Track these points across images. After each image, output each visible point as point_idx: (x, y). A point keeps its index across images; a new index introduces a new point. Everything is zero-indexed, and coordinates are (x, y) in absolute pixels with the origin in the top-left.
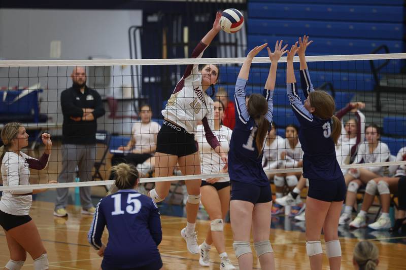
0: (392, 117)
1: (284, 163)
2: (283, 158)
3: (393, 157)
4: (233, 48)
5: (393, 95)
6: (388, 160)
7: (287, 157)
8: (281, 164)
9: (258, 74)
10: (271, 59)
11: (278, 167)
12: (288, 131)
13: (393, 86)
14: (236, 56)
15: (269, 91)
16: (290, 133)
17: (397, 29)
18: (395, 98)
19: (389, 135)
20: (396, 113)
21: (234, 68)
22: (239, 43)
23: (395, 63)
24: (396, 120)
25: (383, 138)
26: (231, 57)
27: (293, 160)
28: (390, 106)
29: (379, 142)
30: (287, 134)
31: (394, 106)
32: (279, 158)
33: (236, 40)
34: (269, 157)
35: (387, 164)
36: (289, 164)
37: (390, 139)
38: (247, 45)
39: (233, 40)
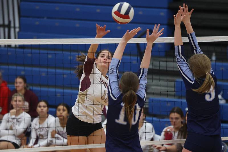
0: (157, 98)
1: (54, 140)
2: (53, 136)
3: (157, 136)
4: (7, 30)
5: (158, 77)
6: (152, 139)
7: (57, 135)
8: (52, 141)
9: (30, 55)
10: (148, 40)
11: (48, 145)
12: (59, 110)
13: (158, 68)
14: (9, 37)
15: (143, 69)
16: (61, 111)
17: (162, 14)
18: (160, 79)
19: (154, 116)
20: (160, 94)
21: (6, 49)
22: (12, 25)
23: (160, 46)
24: (160, 101)
25: (148, 118)
26: (5, 38)
27: (62, 138)
28: (154, 87)
29: (144, 122)
30: (58, 113)
31: (159, 88)
32: (49, 136)
33: (10, 22)
34: (40, 135)
35: (151, 143)
36: (58, 142)
37: (155, 119)
38: (20, 27)
39: (6, 23)
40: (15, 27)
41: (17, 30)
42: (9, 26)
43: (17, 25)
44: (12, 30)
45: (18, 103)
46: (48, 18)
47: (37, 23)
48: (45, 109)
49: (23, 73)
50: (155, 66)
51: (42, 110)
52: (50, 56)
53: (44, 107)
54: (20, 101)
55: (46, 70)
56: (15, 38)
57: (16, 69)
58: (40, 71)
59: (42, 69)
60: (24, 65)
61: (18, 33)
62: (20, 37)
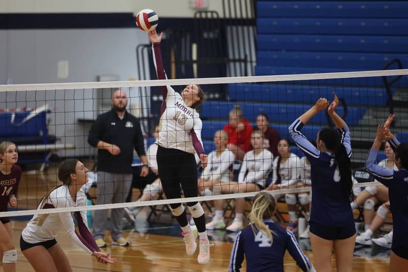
4: (243, 65)
22: (249, 59)
26: (241, 76)
33: (246, 56)
38: (257, 61)
39: (243, 57)
40: (251, 62)
41: (254, 64)
42: (245, 61)
43: (254, 59)
44: (249, 65)
45: (256, 140)
46: (287, 50)
47: (275, 56)
48: (286, 148)
49: (261, 110)
50: (403, 98)
51: (282, 149)
52: (289, 92)
53: (285, 146)
54: (258, 138)
55: (285, 105)
56: (253, 75)
57: (253, 107)
58: (279, 107)
59: (281, 105)
60: (262, 102)
61: (255, 67)
62: (257, 74)
